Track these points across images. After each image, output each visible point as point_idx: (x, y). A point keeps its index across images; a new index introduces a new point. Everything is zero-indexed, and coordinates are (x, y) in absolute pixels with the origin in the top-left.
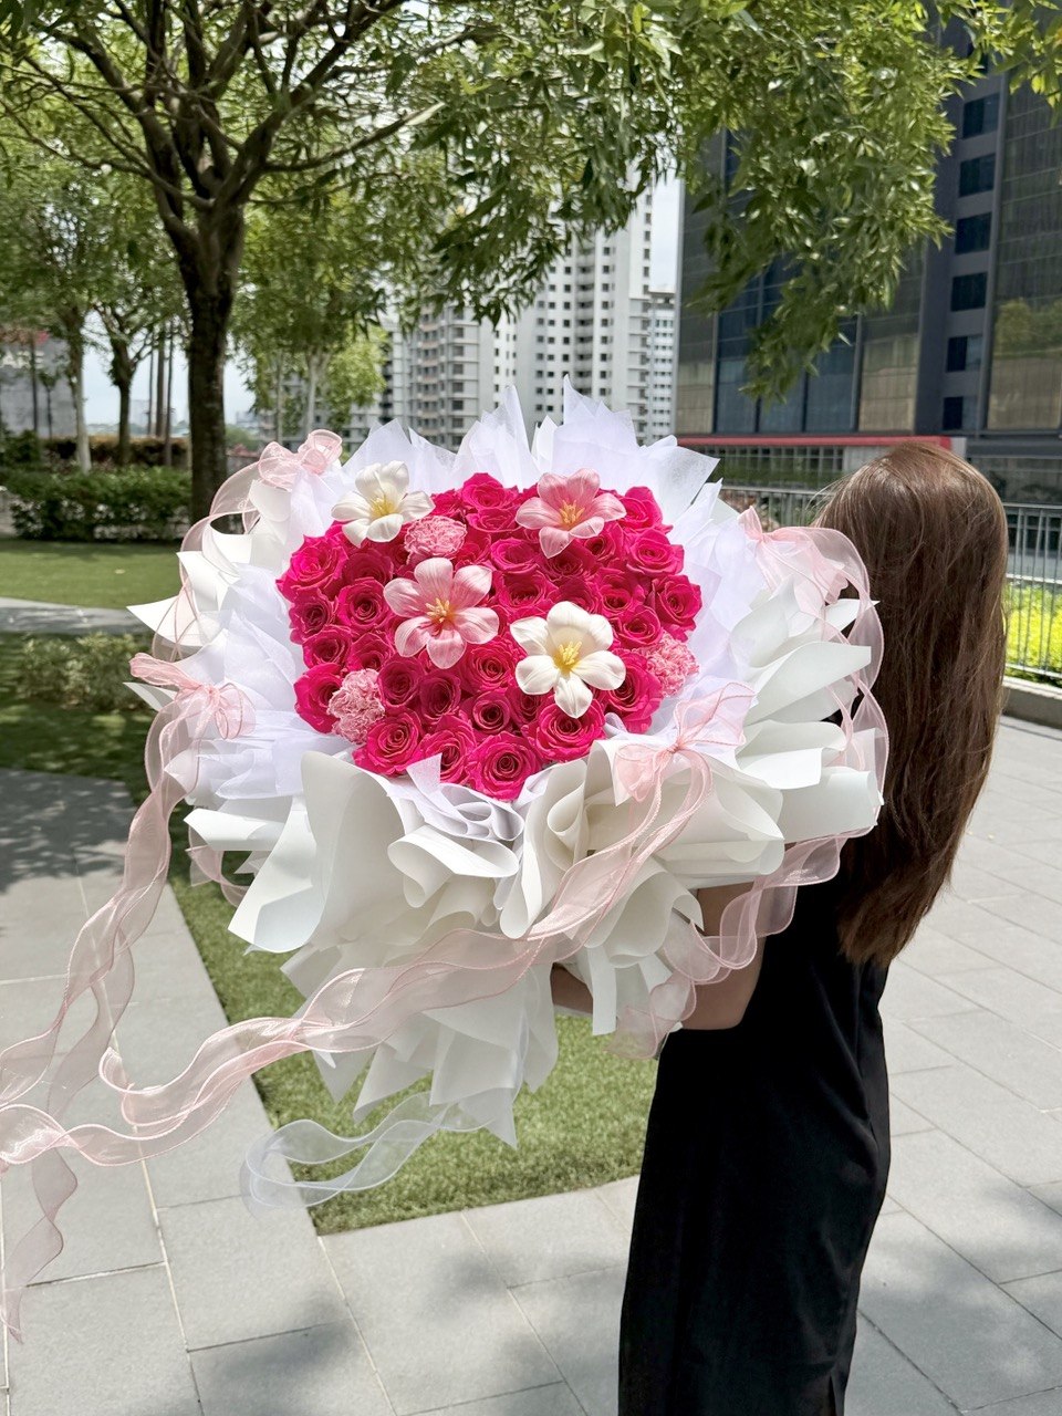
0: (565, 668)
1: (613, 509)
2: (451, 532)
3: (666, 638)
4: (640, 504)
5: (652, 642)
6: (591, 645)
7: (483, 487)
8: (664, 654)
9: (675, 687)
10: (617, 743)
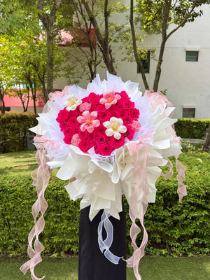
0: (115, 130)
1: (118, 97)
2: (88, 105)
3: (134, 121)
4: (124, 94)
5: (131, 122)
6: (119, 124)
7: (92, 95)
8: (134, 124)
9: (137, 131)
10: (128, 143)
